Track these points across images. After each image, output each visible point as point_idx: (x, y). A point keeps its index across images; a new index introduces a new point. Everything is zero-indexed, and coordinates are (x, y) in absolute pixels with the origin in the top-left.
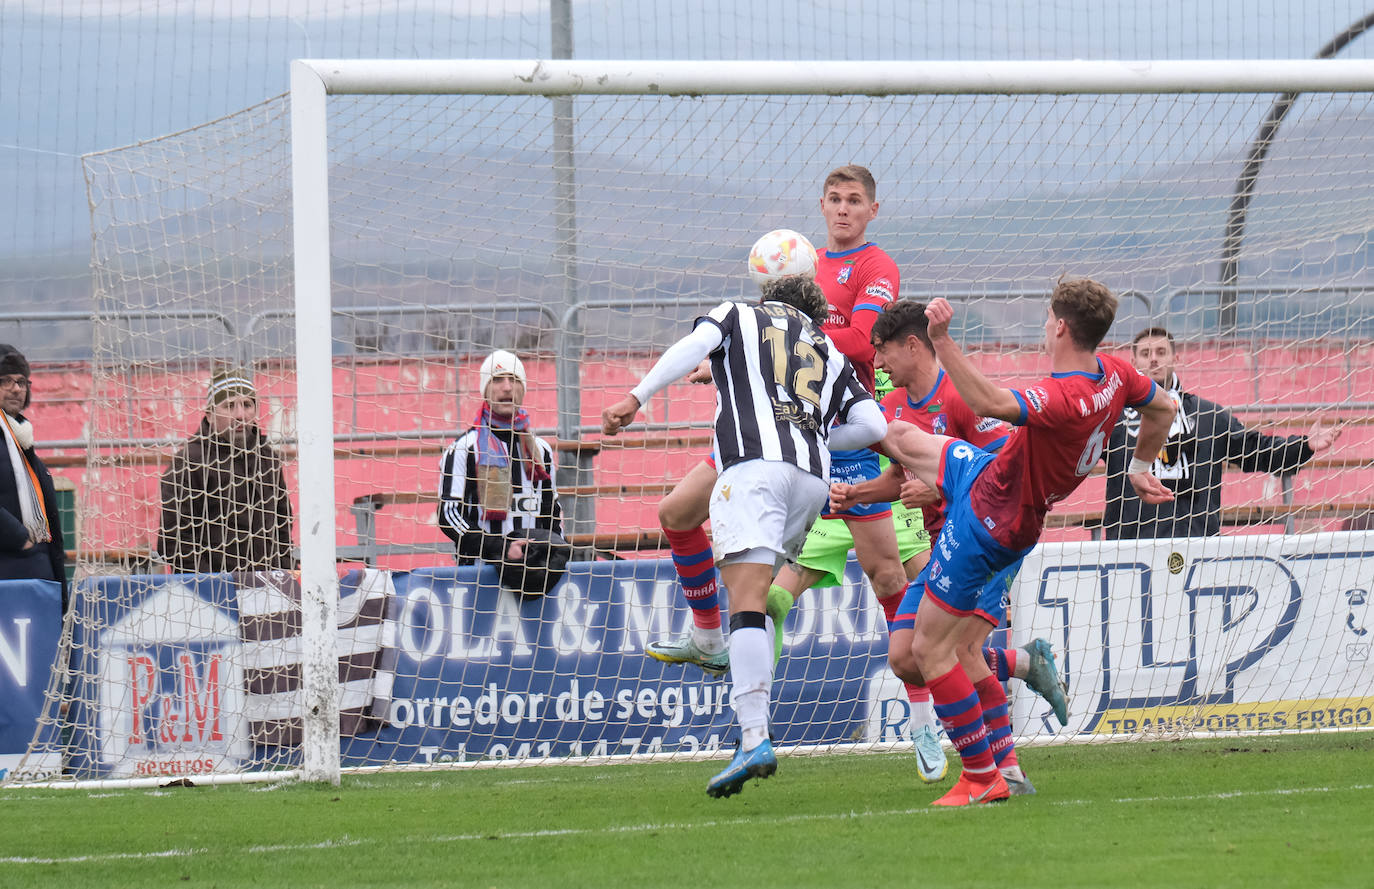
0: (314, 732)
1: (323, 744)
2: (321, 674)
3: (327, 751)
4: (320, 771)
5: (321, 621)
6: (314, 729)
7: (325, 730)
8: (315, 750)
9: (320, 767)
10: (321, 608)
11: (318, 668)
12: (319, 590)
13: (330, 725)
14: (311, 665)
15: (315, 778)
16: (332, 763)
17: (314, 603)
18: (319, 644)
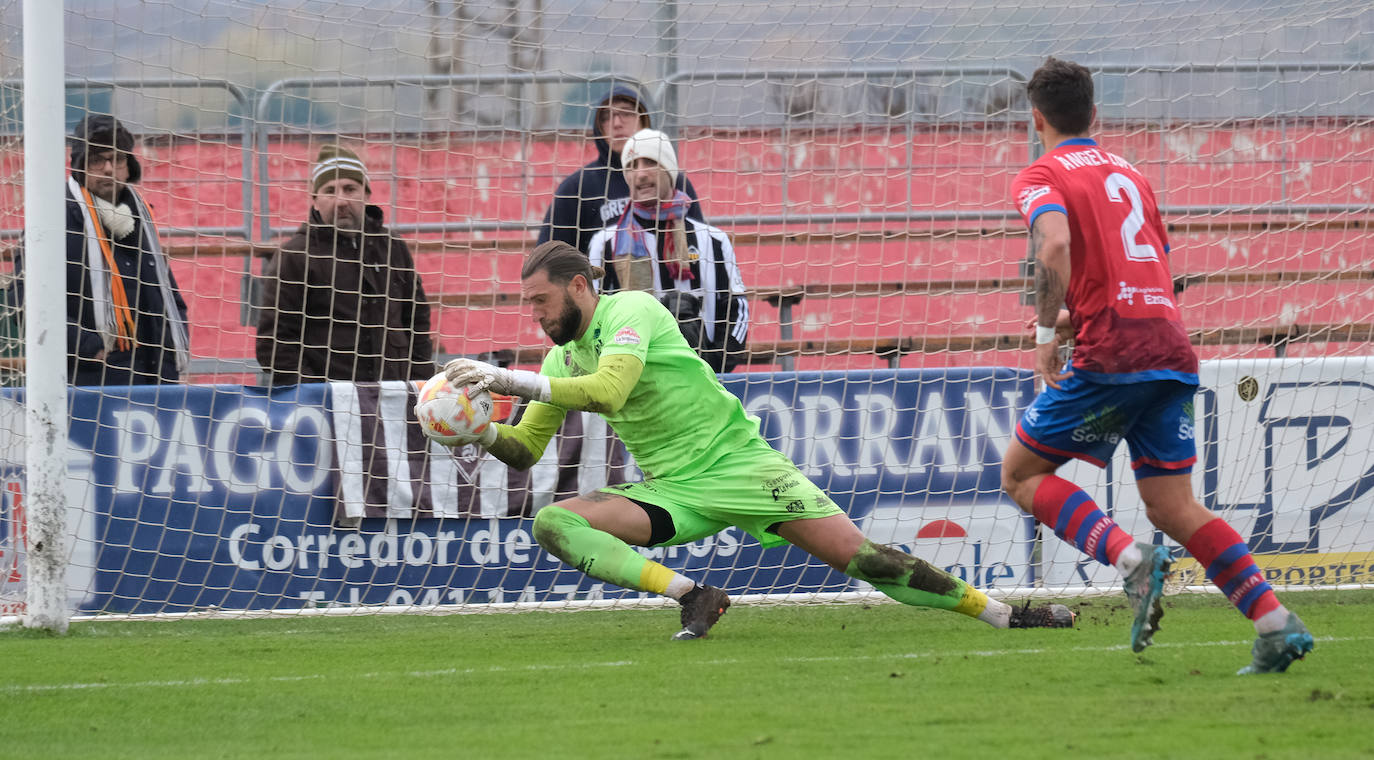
0: (37, 572)
1: (47, 585)
2: (46, 504)
3: (52, 593)
4: (43, 616)
5: (47, 444)
6: (38, 567)
7: (50, 569)
8: (38, 592)
9: (45, 612)
10: (47, 429)
11: (43, 498)
12: (45, 409)
13: (56, 563)
14: (35, 494)
15: (37, 624)
16: (58, 607)
17: (39, 423)
18: (44, 470)
